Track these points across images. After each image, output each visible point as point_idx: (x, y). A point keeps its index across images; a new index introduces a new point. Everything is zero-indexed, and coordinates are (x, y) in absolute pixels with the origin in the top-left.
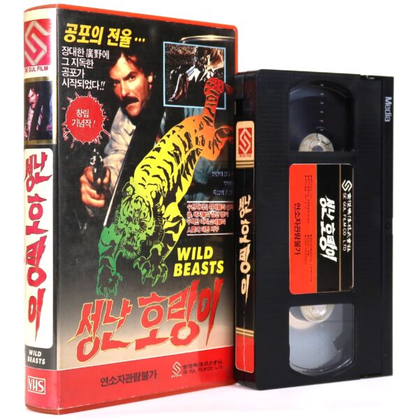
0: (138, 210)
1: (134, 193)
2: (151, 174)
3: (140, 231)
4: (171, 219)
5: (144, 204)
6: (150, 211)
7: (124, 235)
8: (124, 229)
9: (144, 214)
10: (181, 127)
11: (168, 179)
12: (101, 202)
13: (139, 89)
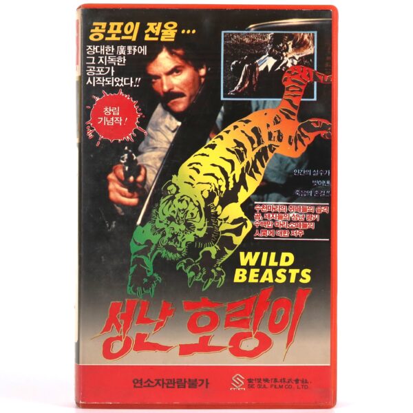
0: (184, 210)
1: (177, 192)
2: (202, 172)
3: (185, 232)
4: (230, 220)
5: (191, 204)
6: (200, 211)
7: (164, 235)
8: (164, 229)
9: (192, 214)
10: (247, 122)
11: (227, 178)
12: (134, 201)
13: (186, 84)
